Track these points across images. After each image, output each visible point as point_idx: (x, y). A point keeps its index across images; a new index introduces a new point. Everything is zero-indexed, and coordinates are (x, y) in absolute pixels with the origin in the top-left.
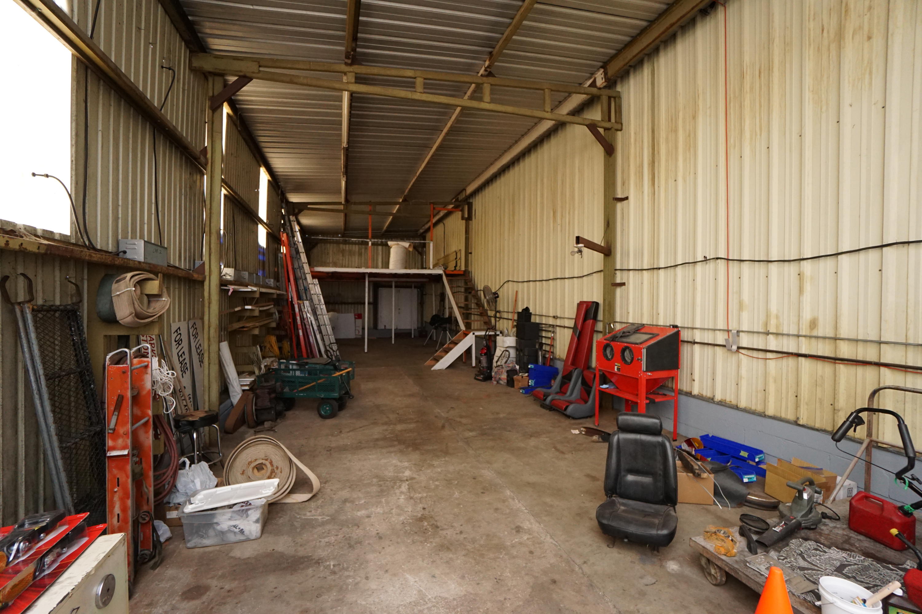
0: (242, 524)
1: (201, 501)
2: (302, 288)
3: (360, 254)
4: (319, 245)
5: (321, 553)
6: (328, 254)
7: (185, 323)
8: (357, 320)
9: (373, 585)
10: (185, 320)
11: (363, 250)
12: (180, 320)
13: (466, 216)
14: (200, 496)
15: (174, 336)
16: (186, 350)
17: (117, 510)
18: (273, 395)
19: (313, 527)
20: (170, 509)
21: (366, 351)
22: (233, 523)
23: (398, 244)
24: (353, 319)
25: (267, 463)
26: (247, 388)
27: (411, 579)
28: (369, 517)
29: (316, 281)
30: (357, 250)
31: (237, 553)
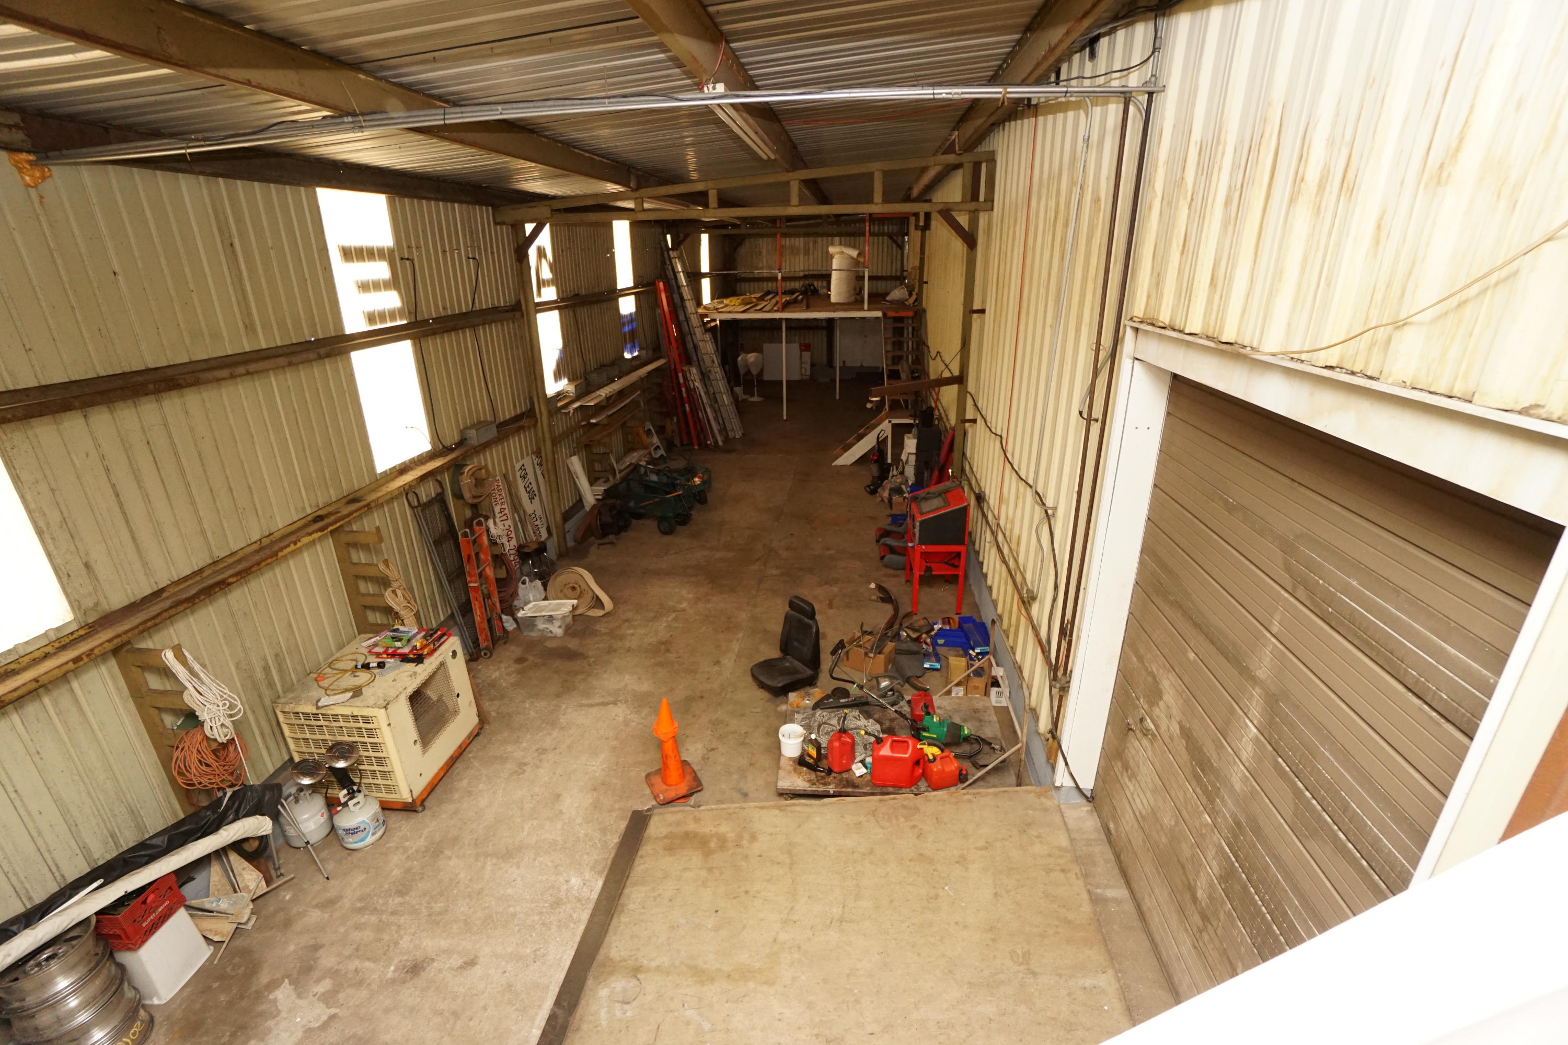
0: (551, 627)
1: (530, 609)
2: (692, 345)
3: (807, 252)
4: (747, 241)
5: (590, 653)
6: (760, 253)
7: (529, 458)
8: (804, 353)
9: (605, 676)
10: (527, 455)
11: (811, 246)
12: (522, 458)
13: (922, 223)
14: (530, 605)
15: (518, 474)
16: (532, 480)
17: (479, 613)
18: (614, 512)
19: (596, 636)
20: (518, 610)
21: (785, 418)
22: (545, 626)
23: (842, 253)
24: (798, 352)
25: (577, 586)
26: (600, 497)
27: (627, 677)
28: (632, 635)
29: (708, 336)
30: (802, 245)
31: (548, 644)
